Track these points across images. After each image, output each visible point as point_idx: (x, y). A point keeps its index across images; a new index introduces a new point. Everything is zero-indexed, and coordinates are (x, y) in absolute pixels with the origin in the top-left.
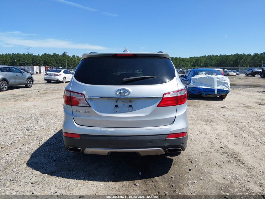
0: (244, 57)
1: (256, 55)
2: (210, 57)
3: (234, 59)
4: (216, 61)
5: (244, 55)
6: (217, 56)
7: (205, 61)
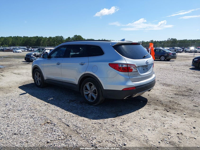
0: (43, 39)
1: (50, 38)
2: (17, 38)
3: (36, 40)
4: (22, 41)
5: (42, 37)
6: (21, 37)
7: (12, 41)
